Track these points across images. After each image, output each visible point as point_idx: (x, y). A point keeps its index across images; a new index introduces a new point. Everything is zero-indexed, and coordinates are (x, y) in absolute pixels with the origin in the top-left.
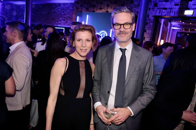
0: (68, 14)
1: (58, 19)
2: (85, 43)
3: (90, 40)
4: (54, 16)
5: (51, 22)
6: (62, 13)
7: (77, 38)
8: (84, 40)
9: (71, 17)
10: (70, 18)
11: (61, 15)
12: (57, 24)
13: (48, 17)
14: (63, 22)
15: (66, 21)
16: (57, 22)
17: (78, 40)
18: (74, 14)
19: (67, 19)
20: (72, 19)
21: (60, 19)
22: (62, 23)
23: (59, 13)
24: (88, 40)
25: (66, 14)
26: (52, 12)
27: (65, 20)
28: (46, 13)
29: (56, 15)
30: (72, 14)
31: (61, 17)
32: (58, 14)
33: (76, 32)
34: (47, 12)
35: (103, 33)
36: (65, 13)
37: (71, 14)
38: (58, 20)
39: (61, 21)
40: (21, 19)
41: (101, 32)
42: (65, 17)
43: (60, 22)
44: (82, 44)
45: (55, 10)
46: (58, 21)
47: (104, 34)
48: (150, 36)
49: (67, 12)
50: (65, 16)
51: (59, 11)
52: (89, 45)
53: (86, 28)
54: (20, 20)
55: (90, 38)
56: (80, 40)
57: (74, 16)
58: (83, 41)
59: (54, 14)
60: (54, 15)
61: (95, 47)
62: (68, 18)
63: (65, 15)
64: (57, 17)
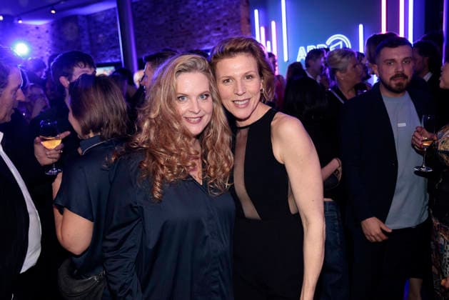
0: (225, 10)
1: (200, 29)
2: (243, 85)
3: (252, 73)
4: (188, 23)
5: (183, 42)
6: (210, 11)
7: (221, 76)
8: (238, 79)
9: (234, 15)
10: (233, 18)
11: (205, 16)
12: (200, 44)
13: (172, 30)
14: (214, 35)
15: (222, 29)
16: (198, 40)
17: (224, 81)
18: (241, 6)
19: (225, 24)
20: (239, 21)
21: (207, 28)
22: (214, 37)
23: (201, 11)
24: (249, 77)
25: (221, 9)
26: (182, 14)
27: (219, 29)
28: (166, 21)
29: (193, 19)
30: (238, 7)
31: (206, 24)
32: (200, 14)
33: (215, 61)
34: (167, 17)
35: (338, 41)
36: (218, 8)
37: (234, 7)
38: (200, 32)
39: (209, 34)
40: (103, 51)
41: (329, 42)
42: (218, 21)
43: (206, 38)
44: (236, 89)
45: (188, 6)
46: (200, 36)
47: (341, 43)
49: (222, 6)
50: (218, 18)
51: (199, 7)
52: (254, 86)
53: (238, 47)
54: (103, 53)
55: (254, 70)
56: (228, 81)
57: (243, 11)
58: (237, 82)
59: (188, 17)
60: (189, 20)
61: (272, 90)
62: (228, 20)
63: (218, 14)
64: (197, 26)
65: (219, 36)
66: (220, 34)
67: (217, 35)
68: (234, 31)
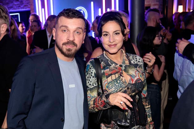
14: (15, 3)
22: (15, 5)
38: (7, 1)
39: (12, 3)
43: (11, 5)
46: (8, 3)
48: (158, 3)
65: (18, 4)
66: (19, 3)
67: (17, 3)
68: (27, 2)
